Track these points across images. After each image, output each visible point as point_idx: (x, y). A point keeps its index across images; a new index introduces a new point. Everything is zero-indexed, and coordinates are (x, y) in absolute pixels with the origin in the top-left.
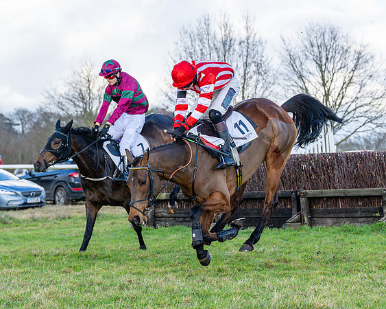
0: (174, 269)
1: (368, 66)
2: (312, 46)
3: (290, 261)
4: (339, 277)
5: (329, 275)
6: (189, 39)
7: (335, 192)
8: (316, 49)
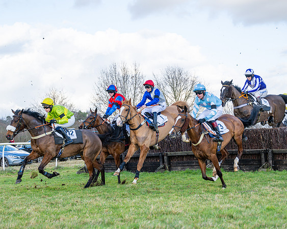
0: (100, 194)
2: (169, 78)
3: (159, 189)
5: (180, 196)
6: (106, 76)
7: (182, 153)
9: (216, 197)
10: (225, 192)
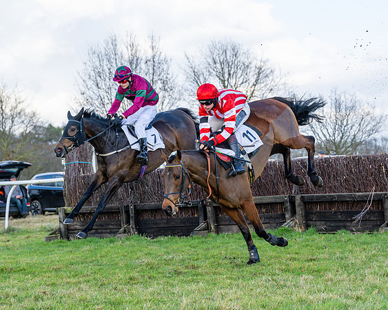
0: (87, 279)
1: (269, 80)
2: (215, 63)
3: (198, 267)
4: (244, 281)
5: (235, 279)
6: (98, 59)
8: (218, 65)
9: (301, 280)
10: (318, 271)
